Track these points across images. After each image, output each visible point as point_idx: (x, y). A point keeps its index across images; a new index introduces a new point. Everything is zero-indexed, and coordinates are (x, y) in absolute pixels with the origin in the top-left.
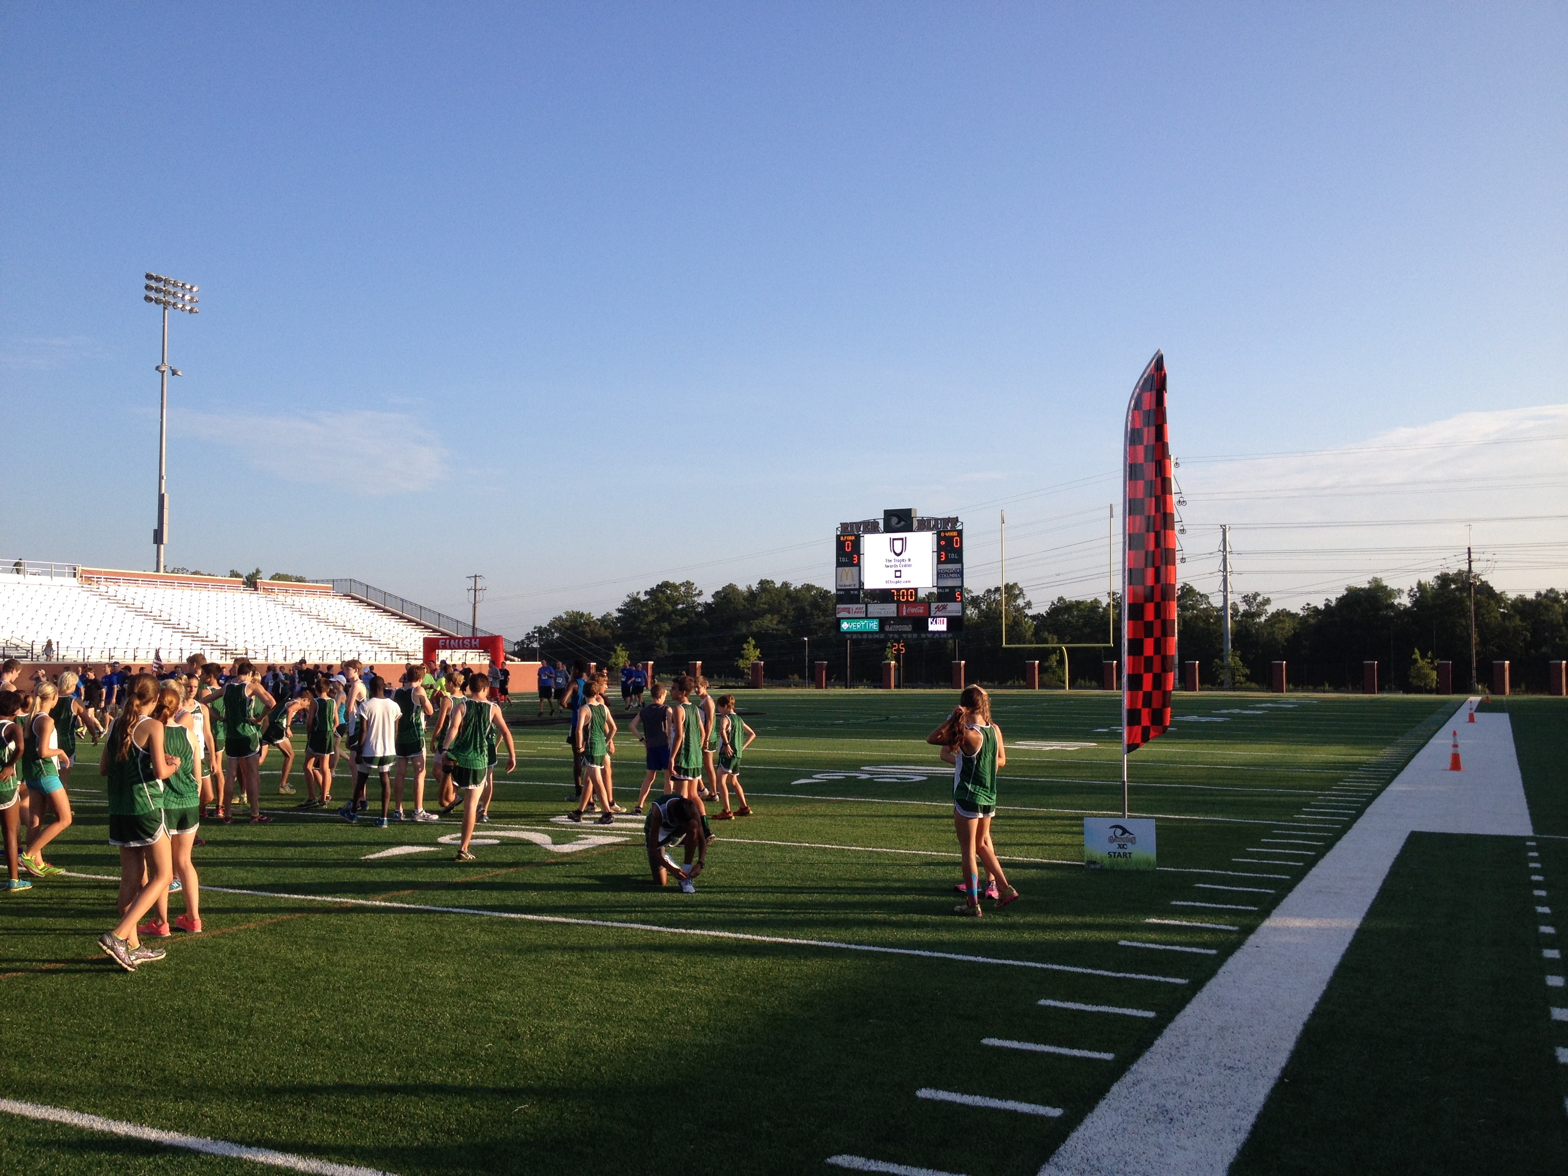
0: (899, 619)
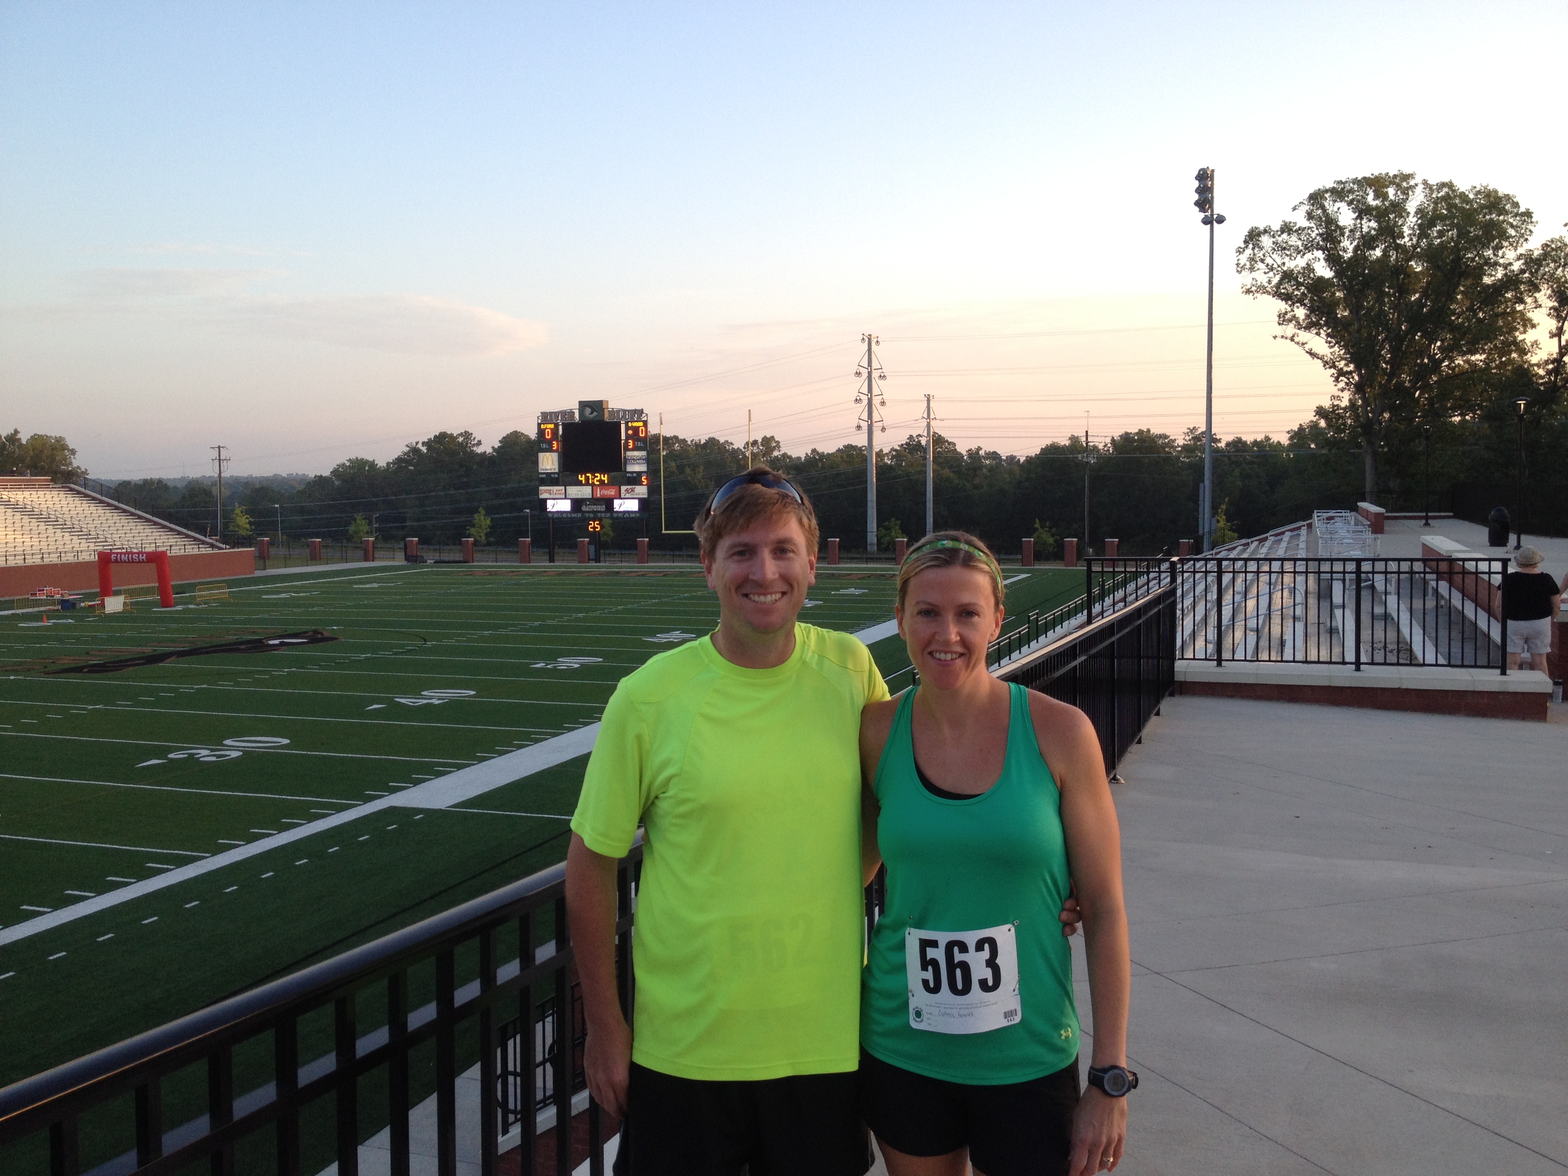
0: (594, 501)
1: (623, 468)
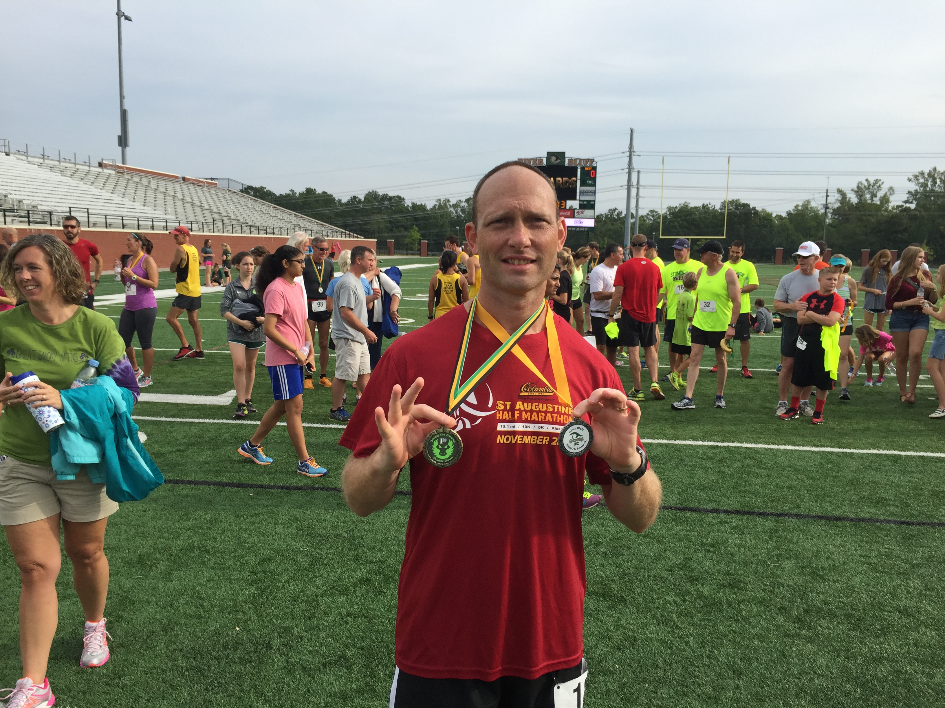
1: (578, 198)
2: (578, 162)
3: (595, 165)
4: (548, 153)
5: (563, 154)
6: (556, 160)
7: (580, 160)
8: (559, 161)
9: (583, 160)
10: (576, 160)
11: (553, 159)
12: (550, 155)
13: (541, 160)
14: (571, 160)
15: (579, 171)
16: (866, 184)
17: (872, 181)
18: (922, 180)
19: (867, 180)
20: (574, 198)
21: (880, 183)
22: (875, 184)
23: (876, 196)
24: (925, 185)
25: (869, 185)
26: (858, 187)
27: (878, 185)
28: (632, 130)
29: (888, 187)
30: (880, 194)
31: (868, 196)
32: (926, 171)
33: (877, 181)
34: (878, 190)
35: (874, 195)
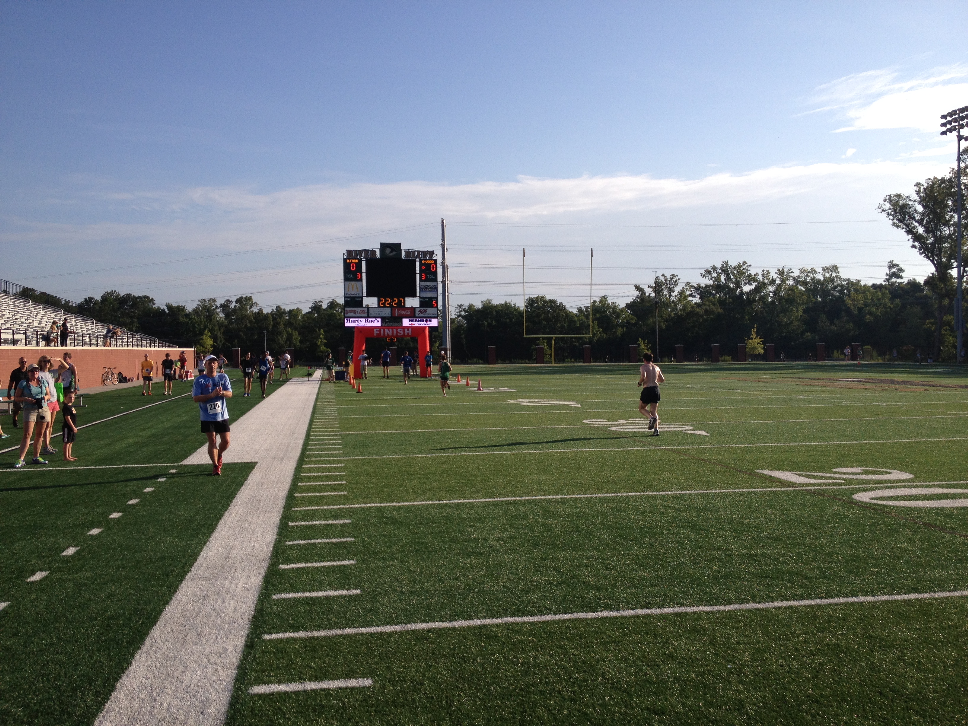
0: (393, 319)
1: (418, 295)
2: (416, 254)
3: (435, 258)
4: (382, 245)
5: (399, 245)
6: (391, 252)
7: (419, 252)
8: (394, 253)
9: (422, 252)
10: (413, 252)
11: (388, 250)
12: (384, 246)
13: (373, 252)
14: (408, 252)
15: (418, 264)
16: (663, 280)
17: (668, 277)
18: (715, 275)
19: (663, 275)
20: (414, 295)
21: (677, 278)
22: (671, 279)
23: (673, 291)
24: (718, 279)
25: (666, 280)
26: (656, 283)
27: (674, 280)
28: (443, 223)
29: (686, 282)
30: (677, 289)
31: (666, 292)
32: (719, 266)
33: (673, 276)
34: (675, 285)
35: (671, 290)
